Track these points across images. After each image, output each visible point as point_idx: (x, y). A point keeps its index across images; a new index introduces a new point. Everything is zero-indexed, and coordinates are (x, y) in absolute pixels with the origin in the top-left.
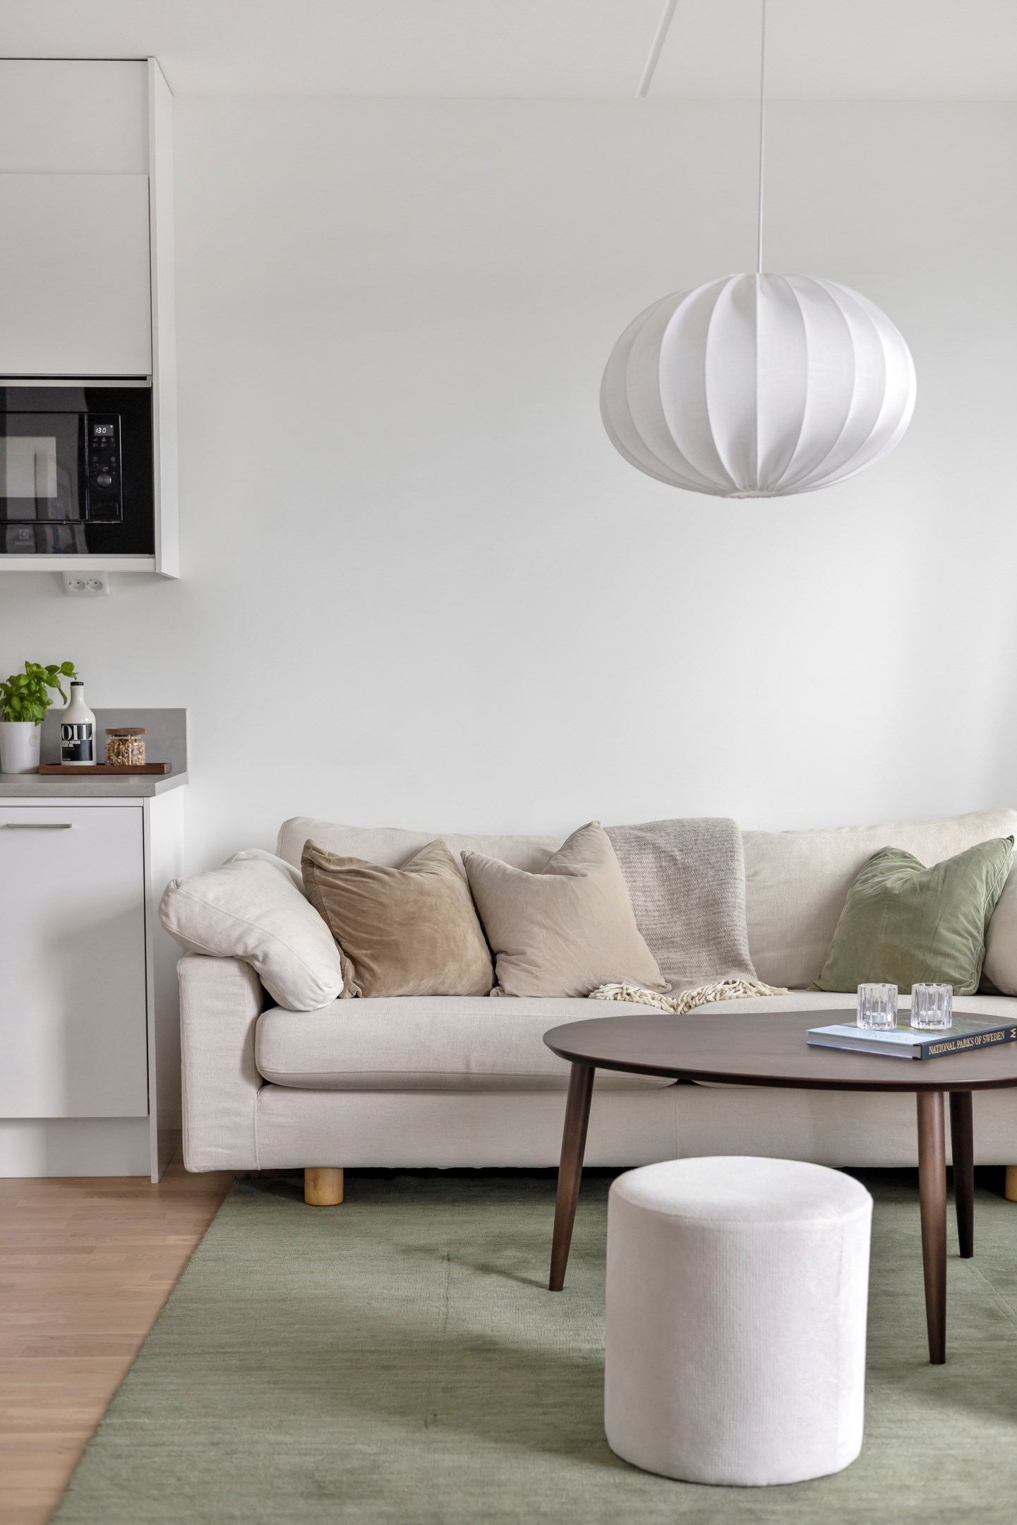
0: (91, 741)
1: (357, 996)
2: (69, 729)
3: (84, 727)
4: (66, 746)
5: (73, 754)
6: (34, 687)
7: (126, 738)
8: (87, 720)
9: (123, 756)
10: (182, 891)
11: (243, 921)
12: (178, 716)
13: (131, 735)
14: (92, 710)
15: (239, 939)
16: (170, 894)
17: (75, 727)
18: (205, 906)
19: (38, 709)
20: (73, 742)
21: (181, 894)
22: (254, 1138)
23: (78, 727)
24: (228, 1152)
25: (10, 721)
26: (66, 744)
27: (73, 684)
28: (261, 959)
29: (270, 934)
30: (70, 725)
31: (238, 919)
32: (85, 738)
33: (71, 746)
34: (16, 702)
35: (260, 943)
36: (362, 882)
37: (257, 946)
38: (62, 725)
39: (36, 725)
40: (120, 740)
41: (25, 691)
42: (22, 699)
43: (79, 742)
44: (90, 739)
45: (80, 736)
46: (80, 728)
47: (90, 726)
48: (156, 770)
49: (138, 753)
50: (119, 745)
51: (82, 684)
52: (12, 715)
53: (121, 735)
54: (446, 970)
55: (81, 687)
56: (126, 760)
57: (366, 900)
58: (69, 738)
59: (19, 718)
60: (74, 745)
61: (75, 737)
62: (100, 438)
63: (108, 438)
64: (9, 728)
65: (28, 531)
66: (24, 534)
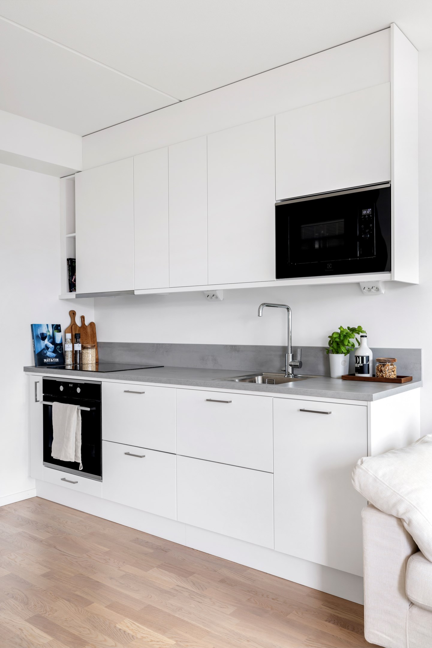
0: (369, 364)
2: (358, 358)
3: (365, 358)
4: (356, 366)
5: (361, 370)
6: (342, 338)
7: (385, 364)
8: (367, 354)
9: (383, 373)
10: (363, 468)
11: (398, 494)
12: (418, 352)
13: (388, 363)
14: (371, 349)
15: (395, 505)
16: (357, 467)
18: (375, 479)
20: (359, 365)
21: (362, 469)
22: (406, 636)
23: (361, 357)
24: (389, 638)
25: (334, 354)
26: (356, 365)
27: (361, 336)
28: (407, 522)
29: (414, 507)
30: (358, 356)
31: (395, 492)
32: (365, 363)
33: (358, 366)
34: (335, 345)
37: (404, 513)
38: (355, 356)
39: (345, 356)
40: (383, 365)
41: (338, 340)
42: (338, 344)
43: (362, 365)
44: (368, 363)
45: (362, 362)
47: (368, 358)
48: (399, 380)
49: (390, 372)
50: (381, 367)
51: (366, 337)
52: (334, 350)
53: (383, 363)
55: (366, 338)
56: (384, 375)
58: (358, 363)
59: (337, 353)
60: (360, 366)
61: (360, 362)
62: (365, 216)
63: (369, 215)
64: (330, 355)
65: (331, 264)
66: (329, 266)
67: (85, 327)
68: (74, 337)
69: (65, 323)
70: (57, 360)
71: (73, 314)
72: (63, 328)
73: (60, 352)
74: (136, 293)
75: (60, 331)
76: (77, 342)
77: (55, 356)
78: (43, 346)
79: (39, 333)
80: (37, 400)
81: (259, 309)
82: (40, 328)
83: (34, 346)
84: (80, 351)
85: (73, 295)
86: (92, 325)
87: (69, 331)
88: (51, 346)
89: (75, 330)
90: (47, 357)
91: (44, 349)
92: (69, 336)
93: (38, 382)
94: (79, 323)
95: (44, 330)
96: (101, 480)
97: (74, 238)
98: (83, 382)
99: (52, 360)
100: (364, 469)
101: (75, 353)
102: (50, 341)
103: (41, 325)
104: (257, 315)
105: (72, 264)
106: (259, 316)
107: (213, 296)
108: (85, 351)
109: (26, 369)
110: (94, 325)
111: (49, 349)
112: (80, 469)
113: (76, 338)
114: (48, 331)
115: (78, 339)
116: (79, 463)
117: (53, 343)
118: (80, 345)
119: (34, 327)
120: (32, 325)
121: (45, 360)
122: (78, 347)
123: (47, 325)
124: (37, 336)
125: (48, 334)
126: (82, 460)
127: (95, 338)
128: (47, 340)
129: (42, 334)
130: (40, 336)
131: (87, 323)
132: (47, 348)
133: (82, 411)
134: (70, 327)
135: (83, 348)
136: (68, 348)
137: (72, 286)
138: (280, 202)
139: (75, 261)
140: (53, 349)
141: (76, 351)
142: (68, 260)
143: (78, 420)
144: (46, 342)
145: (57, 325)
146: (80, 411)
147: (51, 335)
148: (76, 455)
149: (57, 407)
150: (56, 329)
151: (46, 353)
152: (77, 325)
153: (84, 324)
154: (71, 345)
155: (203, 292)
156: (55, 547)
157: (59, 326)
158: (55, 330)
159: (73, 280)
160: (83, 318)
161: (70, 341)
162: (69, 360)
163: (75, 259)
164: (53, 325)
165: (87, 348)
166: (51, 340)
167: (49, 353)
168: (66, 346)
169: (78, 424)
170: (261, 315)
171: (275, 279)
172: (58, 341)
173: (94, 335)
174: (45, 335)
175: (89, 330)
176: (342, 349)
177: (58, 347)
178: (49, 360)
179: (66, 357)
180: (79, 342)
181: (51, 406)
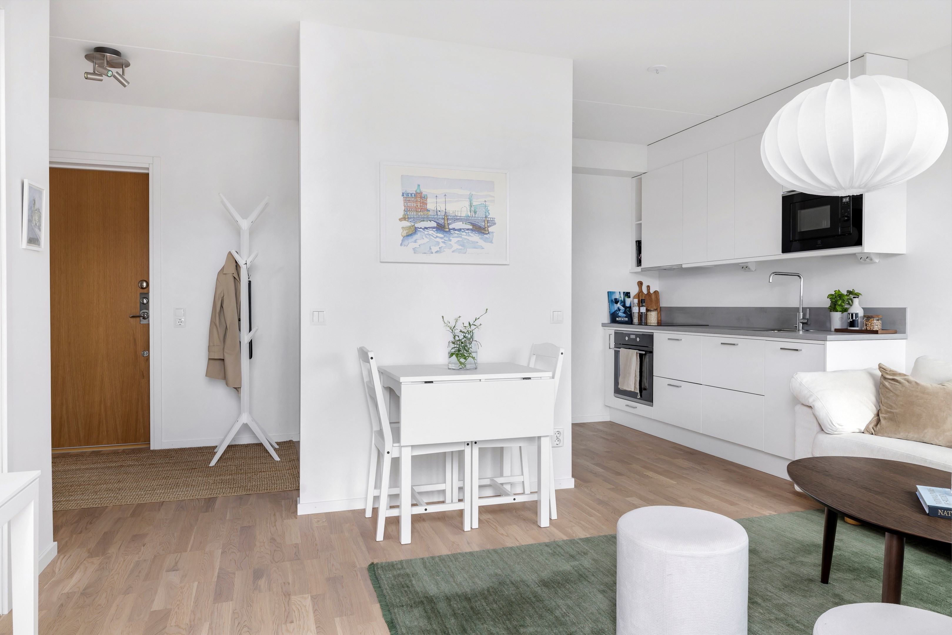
0: (859, 320)
1: (872, 434)
3: (854, 315)
5: (851, 324)
8: (857, 312)
12: (903, 311)
13: (873, 318)
14: (862, 308)
15: (808, 399)
17: (850, 314)
19: (839, 307)
20: (850, 320)
25: (833, 312)
26: (848, 321)
27: (855, 297)
31: (809, 391)
32: (854, 318)
34: (833, 305)
35: (814, 401)
36: (895, 384)
38: (848, 313)
39: (841, 313)
40: (869, 320)
43: (852, 320)
44: (857, 319)
45: (852, 318)
46: (852, 315)
47: (858, 315)
50: (867, 321)
52: (833, 309)
53: (869, 318)
54: (926, 431)
55: (858, 299)
56: (868, 328)
57: (891, 392)
58: (849, 318)
59: (836, 311)
60: (850, 321)
61: (851, 318)
62: (844, 203)
63: (847, 202)
64: (831, 314)
65: (820, 241)
66: (819, 242)
67: (650, 294)
68: (640, 302)
69: (634, 291)
70: (627, 319)
71: (640, 284)
72: (632, 295)
73: (629, 313)
74: (684, 266)
75: (629, 297)
76: (642, 306)
77: (625, 316)
78: (616, 308)
79: (613, 298)
80: (610, 348)
81: (770, 276)
82: (614, 295)
83: (610, 308)
84: (645, 313)
85: (639, 269)
86: (656, 292)
87: (637, 297)
88: (622, 308)
89: (642, 296)
90: (619, 317)
91: (617, 310)
92: (636, 301)
93: (611, 334)
94: (645, 291)
95: (617, 296)
96: (652, 406)
97: (641, 224)
98: (641, 333)
99: (622, 319)
100: (796, 378)
101: (640, 315)
102: (621, 304)
103: (615, 292)
104: (768, 281)
105: (639, 244)
106: (769, 282)
107: (746, 267)
108: (649, 313)
109: (604, 325)
110: (658, 293)
111: (621, 311)
112: (638, 397)
113: (641, 303)
114: (620, 297)
115: (643, 304)
116: (638, 393)
117: (624, 306)
118: (645, 308)
119: (610, 294)
120: (608, 292)
121: (617, 319)
122: (643, 310)
123: (620, 292)
124: (612, 301)
125: (620, 299)
126: (639, 391)
127: (659, 303)
128: (619, 303)
129: (616, 299)
130: (614, 300)
131: (652, 291)
132: (619, 310)
133: (640, 354)
134: (638, 294)
135: (648, 310)
136: (635, 310)
137: (639, 262)
138: (786, 193)
139: (641, 242)
140: (624, 310)
141: (642, 313)
142: (636, 241)
143: (637, 361)
144: (619, 305)
145: (627, 292)
146: (638, 355)
147: (622, 300)
148: (635, 387)
149: (623, 351)
150: (627, 296)
151: (618, 313)
152: (643, 292)
153: (650, 292)
154: (637, 308)
155: (737, 264)
156: (616, 443)
157: (629, 293)
158: (625, 296)
159: (640, 258)
160: (648, 287)
161: (636, 305)
162: (636, 320)
163: (641, 241)
164: (624, 293)
165: (651, 311)
166: (623, 304)
167: (621, 314)
168: (634, 308)
169: (637, 364)
170: (771, 281)
171: (781, 254)
172: (628, 304)
173: (658, 301)
174: (618, 300)
175: (653, 297)
176: (837, 308)
177: (628, 309)
178: (621, 319)
179: (634, 318)
180: (644, 306)
181: (619, 351)
